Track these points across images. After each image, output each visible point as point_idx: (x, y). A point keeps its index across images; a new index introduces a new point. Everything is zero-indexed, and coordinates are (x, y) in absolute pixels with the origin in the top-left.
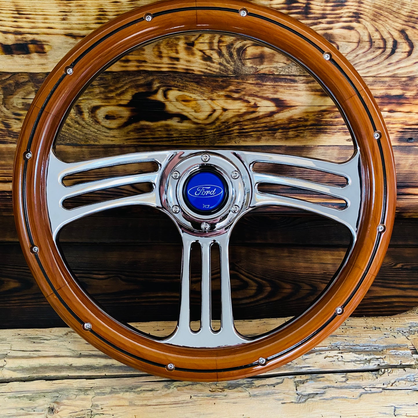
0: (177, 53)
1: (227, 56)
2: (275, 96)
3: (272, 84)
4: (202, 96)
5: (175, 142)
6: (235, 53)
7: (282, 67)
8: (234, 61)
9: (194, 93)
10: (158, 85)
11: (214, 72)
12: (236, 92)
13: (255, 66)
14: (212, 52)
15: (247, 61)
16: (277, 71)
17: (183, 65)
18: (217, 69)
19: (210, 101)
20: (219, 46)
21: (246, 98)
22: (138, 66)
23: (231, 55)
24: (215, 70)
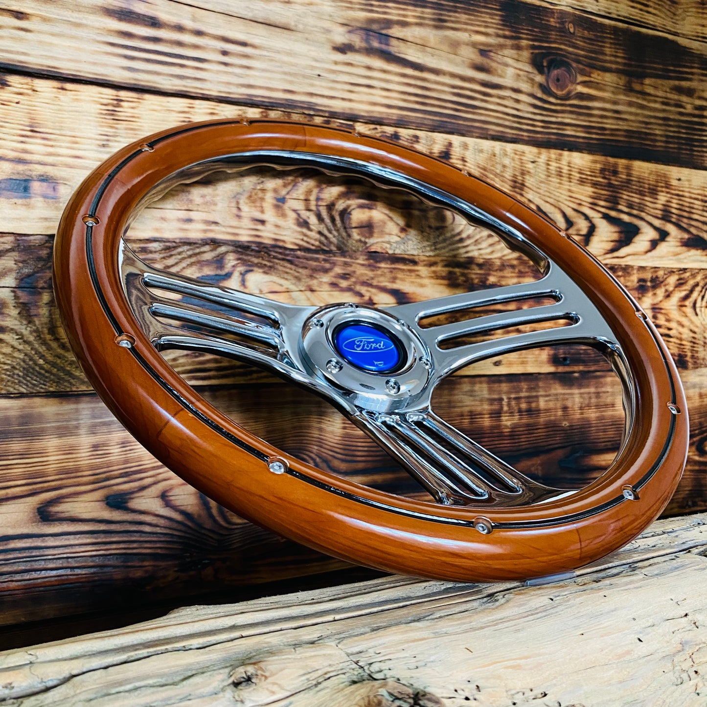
0: (262, 212)
1: (327, 220)
2: (395, 286)
3: (388, 266)
4: (297, 283)
5: (255, 376)
6: (338, 218)
7: (396, 242)
8: (338, 231)
9: (287, 279)
10: (233, 263)
11: (313, 245)
12: (345, 277)
13: (363, 239)
14: (308, 213)
15: (354, 230)
16: (391, 249)
17: (269, 232)
18: (316, 240)
19: (309, 293)
20: (317, 206)
21: (358, 288)
22: (205, 231)
23: (333, 220)
24: (313, 242)
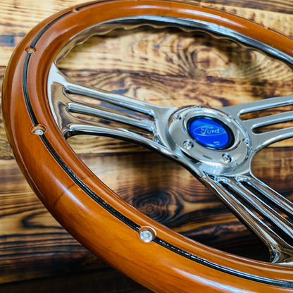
0: (146, 53)
1: (183, 58)
2: (222, 96)
4: (166, 95)
6: (189, 57)
8: (189, 64)
9: (160, 93)
10: (129, 83)
12: (193, 91)
14: (173, 54)
15: (198, 64)
16: (219, 74)
17: (150, 65)
18: (176, 70)
19: (172, 100)
20: (177, 50)
21: (200, 97)
22: (114, 65)
